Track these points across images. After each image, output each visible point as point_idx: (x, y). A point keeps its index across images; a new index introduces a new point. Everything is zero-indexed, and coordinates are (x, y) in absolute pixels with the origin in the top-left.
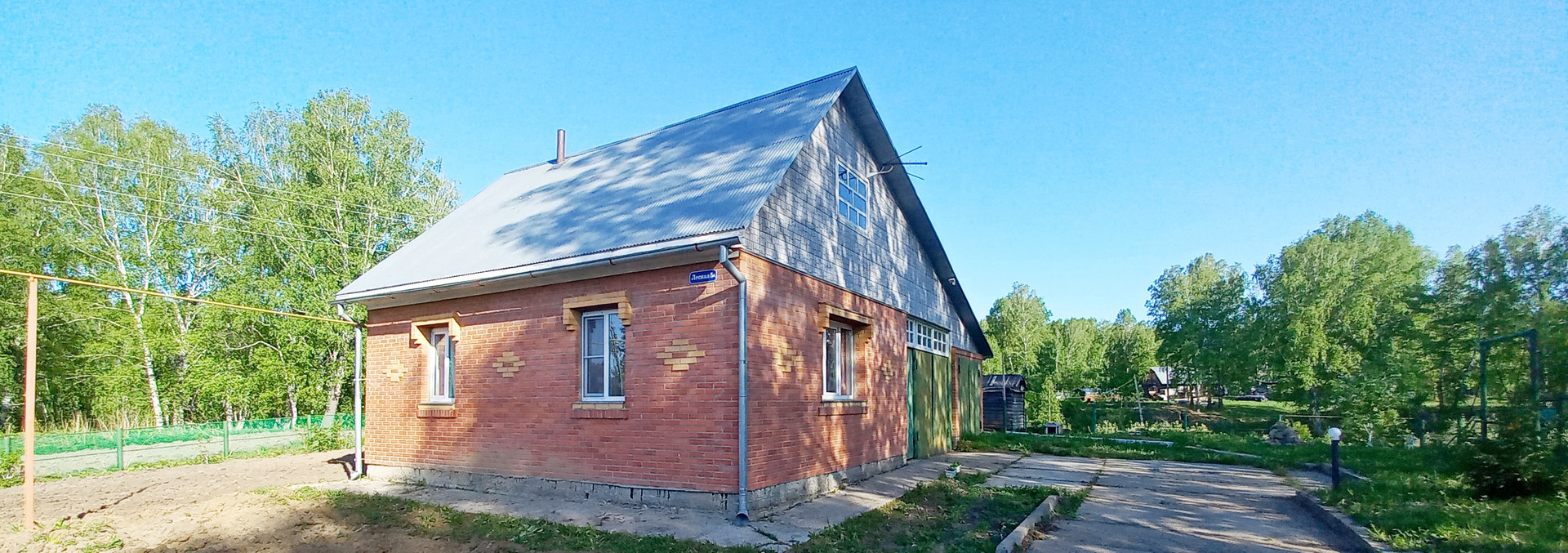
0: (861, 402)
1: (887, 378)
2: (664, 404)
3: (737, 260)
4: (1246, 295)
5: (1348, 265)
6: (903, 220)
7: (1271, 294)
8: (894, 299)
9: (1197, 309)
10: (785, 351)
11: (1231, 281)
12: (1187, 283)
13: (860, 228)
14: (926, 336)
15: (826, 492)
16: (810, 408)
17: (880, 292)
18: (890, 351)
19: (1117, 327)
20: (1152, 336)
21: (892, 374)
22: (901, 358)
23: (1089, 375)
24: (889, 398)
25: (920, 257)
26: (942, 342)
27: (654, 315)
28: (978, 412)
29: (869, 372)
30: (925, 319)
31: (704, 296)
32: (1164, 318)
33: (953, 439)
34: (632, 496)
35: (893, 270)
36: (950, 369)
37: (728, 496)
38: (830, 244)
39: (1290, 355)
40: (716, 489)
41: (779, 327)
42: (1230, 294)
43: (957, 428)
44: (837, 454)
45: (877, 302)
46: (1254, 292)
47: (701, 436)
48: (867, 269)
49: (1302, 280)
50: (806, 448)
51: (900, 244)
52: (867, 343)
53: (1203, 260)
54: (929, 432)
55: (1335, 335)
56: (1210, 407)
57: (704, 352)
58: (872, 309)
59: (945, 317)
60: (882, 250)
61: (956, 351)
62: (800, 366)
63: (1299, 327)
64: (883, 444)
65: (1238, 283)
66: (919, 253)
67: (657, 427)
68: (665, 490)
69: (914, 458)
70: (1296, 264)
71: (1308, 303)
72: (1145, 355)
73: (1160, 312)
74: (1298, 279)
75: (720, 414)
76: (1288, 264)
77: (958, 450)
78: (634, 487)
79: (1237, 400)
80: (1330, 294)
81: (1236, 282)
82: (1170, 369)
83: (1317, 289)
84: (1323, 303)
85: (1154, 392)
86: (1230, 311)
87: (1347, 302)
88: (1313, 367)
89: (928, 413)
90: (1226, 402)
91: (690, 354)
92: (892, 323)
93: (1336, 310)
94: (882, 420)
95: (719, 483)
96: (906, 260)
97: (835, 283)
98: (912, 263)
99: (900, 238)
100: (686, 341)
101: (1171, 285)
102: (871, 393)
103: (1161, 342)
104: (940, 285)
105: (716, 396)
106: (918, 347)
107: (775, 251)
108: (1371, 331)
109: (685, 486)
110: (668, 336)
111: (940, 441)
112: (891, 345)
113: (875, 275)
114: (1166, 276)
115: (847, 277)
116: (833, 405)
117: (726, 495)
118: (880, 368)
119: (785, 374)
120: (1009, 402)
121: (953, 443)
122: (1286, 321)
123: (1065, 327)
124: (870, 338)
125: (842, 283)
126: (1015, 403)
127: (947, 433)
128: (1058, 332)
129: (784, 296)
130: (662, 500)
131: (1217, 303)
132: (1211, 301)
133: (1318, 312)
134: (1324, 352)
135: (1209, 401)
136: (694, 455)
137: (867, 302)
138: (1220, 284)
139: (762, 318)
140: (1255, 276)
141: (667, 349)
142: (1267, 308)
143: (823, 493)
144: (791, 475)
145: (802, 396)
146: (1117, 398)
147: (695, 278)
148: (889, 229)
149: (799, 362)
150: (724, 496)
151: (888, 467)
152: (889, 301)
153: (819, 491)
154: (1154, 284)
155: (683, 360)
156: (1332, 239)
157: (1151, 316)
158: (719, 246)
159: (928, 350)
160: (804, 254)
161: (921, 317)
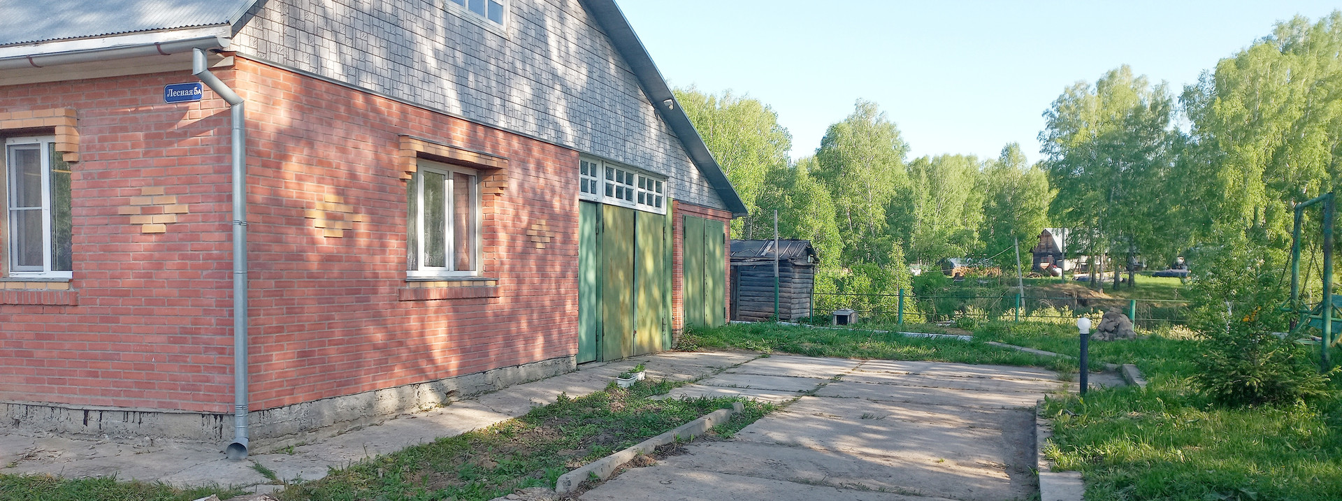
0: (484, 281)
1: (539, 245)
2: (129, 281)
3: (232, 71)
4: (1169, 128)
5: (1301, 86)
6: (579, 9)
7: (1200, 127)
8: (559, 131)
9: (1106, 145)
10: (332, 207)
11: (1154, 107)
12: (1094, 106)
13: (492, 23)
14: (624, 185)
15: (415, 410)
16: (384, 289)
17: (531, 119)
18: (545, 206)
19: (1001, 167)
20: (1045, 184)
21: (548, 240)
22: (568, 217)
23: (957, 239)
24: (544, 276)
25: (612, 66)
26: (654, 193)
27: (113, 148)
28: (722, 294)
29: (503, 237)
30: (621, 159)
31: (186, 122)
32: (1061, 157)
33: (673, 332)
34: (85, 423)
35: (558, 87)
36: (668, 230)
37: (225, 418)
38: (428, 49)
39: (1218, 214)
40: (206, 408)
41: (318, 171)
42: (1151, 126)
43: (679, 315)
44: (438, 355)
45: (518, 135)
46: (1181, 123)
47: (185, 331)
48: (503, 83)
49: (1239, 108)
50: (376, 347)
51: (572, 48)
52: (498, 195)
53: (1118, 74)
54: (626, 323)
55: (1278, 187)
56: (1116, 286)
57: (187, 206)
58: (509, 144)
59: (660, 156)
60: (537, 57)
61: (680, 205)
62: (363, 228)
63: (1230, 175)
64: (529, 340)
65: (1161, 109)
66: (611, 60)
67: (121, 317)
68: (134, 412)
69: (596, 361)
70: (1234, 84)
71: (1245, 141)
72: (1034, 212)
73: (1057, 149)
74: (1235, 105)
75: (211, 299)
76: (1223, 84)
77: (678, 348)
78: (88, 408)
79: (1156, 275)
80: (1274, 129)
81: (1160, 108)
82: (1067, 232)
83: (1257, 121)
84: (1264, 141)
85: (1047, 264)
86: (1149, 150)
87: (1293, 141)
88: (1247, 231)
89: (625, 296)
90: (1139, 279)
91: (167, 209)
92: (550, 166)
93: (1280, 152)
94: (528, 305)
95: (210, 399)
96: (584, 71)
97: (439, 107)
98: (595, 76)
99: (571, 37)
100: (161, 190)
101: (1073, 109)
102: (506, 267)
103: (1055, 193)
104: (652, 108)
105: (205, 273)
106: (607, 200)
107: (317, 57)
108: (1324, 182)
109: (161, 404)
110: (132, 181)
111: (648, 335)
112: (548, 197)
113: (521, 93)
114: (1067, 96)
115: (464, 98)
116: (430, 285)
117: (221, 416)
118: (525, 232)
119: (332, 241)
120: (785, 279)
121: (672, 338)
122: (1218, 163)
123: (934, 167)
124: (502, 188)
125: (455, 108)
126: (797, 280)
127: (662, 324)
128: (923, 174)
129: (330, 125)
130: (130, 426)
131: (1133, 138)
132: (1126, 134)
133: (1256, 153)
134: (1261, 210)
135: (1116, 278)
136: (175, 359)
137: (501, 135)
138: (1139, 110)
139: (284, 157)
140: (1181, 99)
141: (133, 200)
142: (1194, 146)
143: (406, 412)
144: (344, 384)
145: (368, 272)
146: (997, 272)
147: (173, 94)
148: (549, 23)
149: (362, 223)
150: (219, 418)
151: (540, 373)
152: (548, 135)
153: (400, 409)
154: (1051, 109)
155: (157, 218)
156: (1285, 49)
157: (1044, 154)
158: (190, 50)
159: (627, 204)
160: (378, 60)
161: (612, 156)
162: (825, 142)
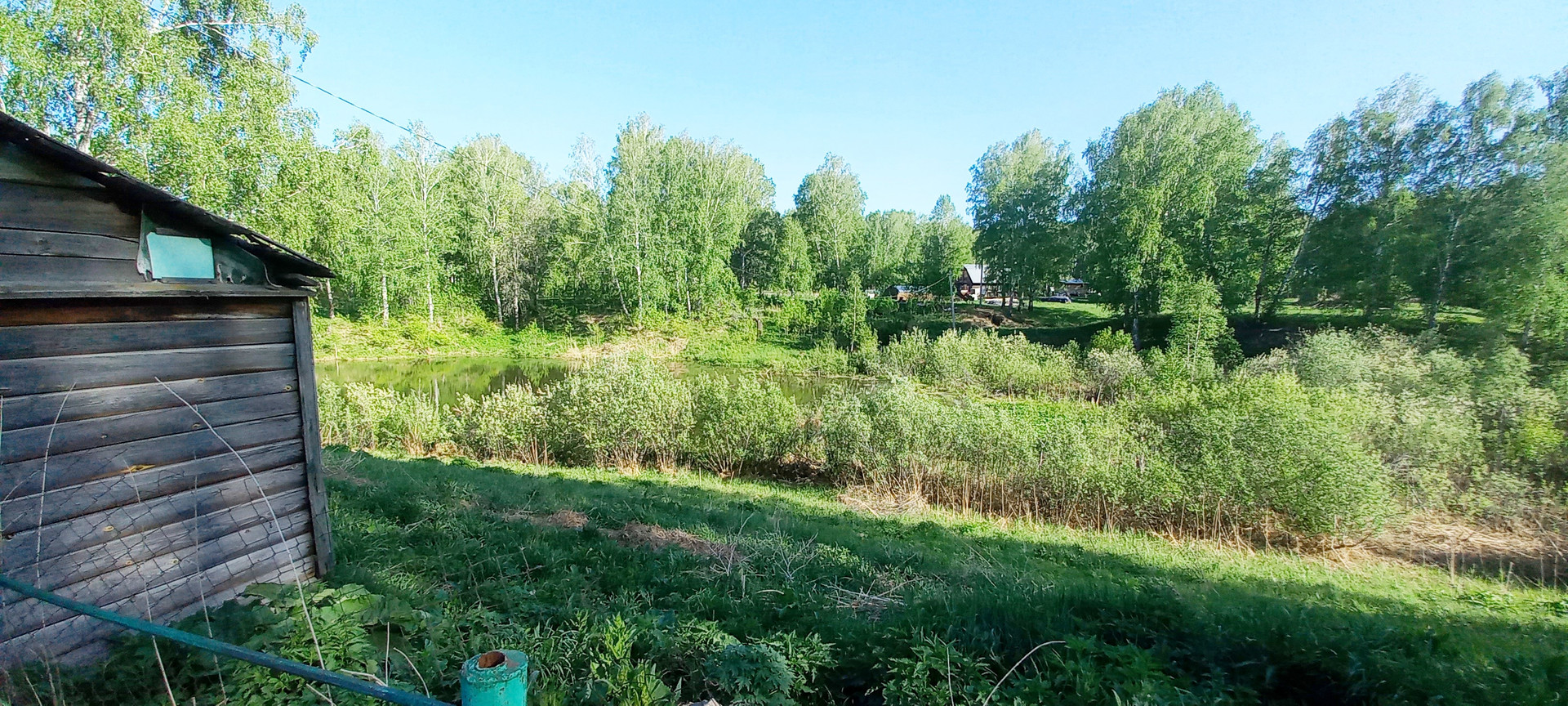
9: (1020, 195)
11: (1057, 164)
12: (1012, 162)
20: (970, 227)
23: (902, 270)
32: (984, 205)
42: (1054, 180)
49: (1141, 157)
53: (1030, 136)
65: (1063, 166)
70: (1137, 135)
71: (1148, 185)
72: (960, 251)
73: (981, 198)
74: (1138, 154)
76: (1125, 137)
80: (1172, 175)
82: (984, 267)
83: (1158, 167)
84: (1164, 185)
85: (966, 292)
88: (1143, 265)
90: (1035, 303)
101: (994, 165)
103: (978, 234)
114: (990, 154)
123: (884, 219)
131: (1040, 189)
132: (1035, 186)
133: (1157, 195)
134: (1156, 247)
135: (1020, 302)
138: (1046, 166)
140: (1083, 154)
146: (930, 297)
154: (976, 165)
157: (970, 202)
162: (802, 189)
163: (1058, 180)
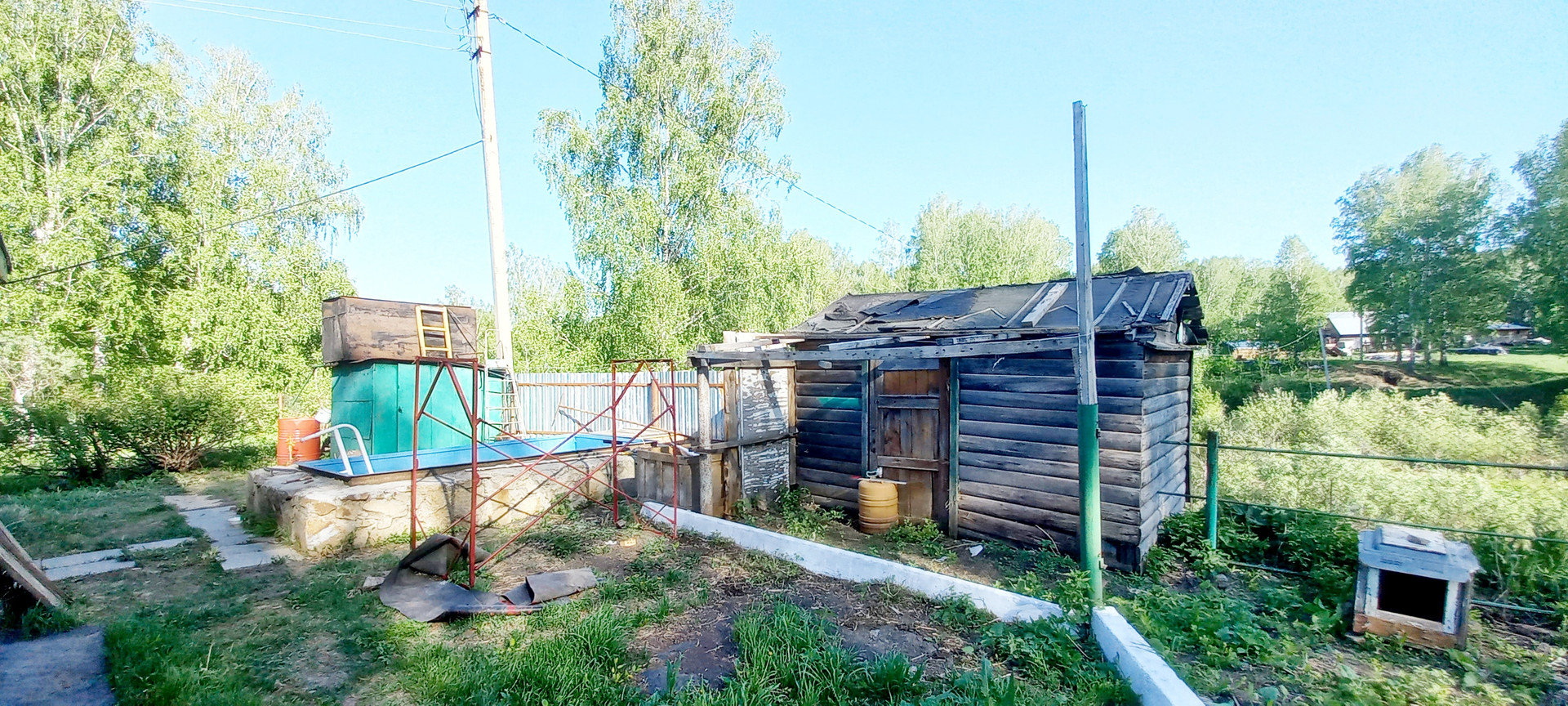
11: (1472, 183)
12: (1399, 189)
20: (1338, 269)
32: (1359, 241)
53: (1427, 154)
72: (1324, 297)
73: (1355, 234)
79: (1459, 353)
82: (1367, 313)
85: (1333, 345)
90: (1450, 357)
101: (1372, 193)
103: (1354, 276)
114: (1364, 182)
131: (1448, 215)
132: (1439, 213)
138: (1455, 188)
140: (1515, 169)
154: (1345, 196)
157: (1338, 240)
163: (1476, 203)
